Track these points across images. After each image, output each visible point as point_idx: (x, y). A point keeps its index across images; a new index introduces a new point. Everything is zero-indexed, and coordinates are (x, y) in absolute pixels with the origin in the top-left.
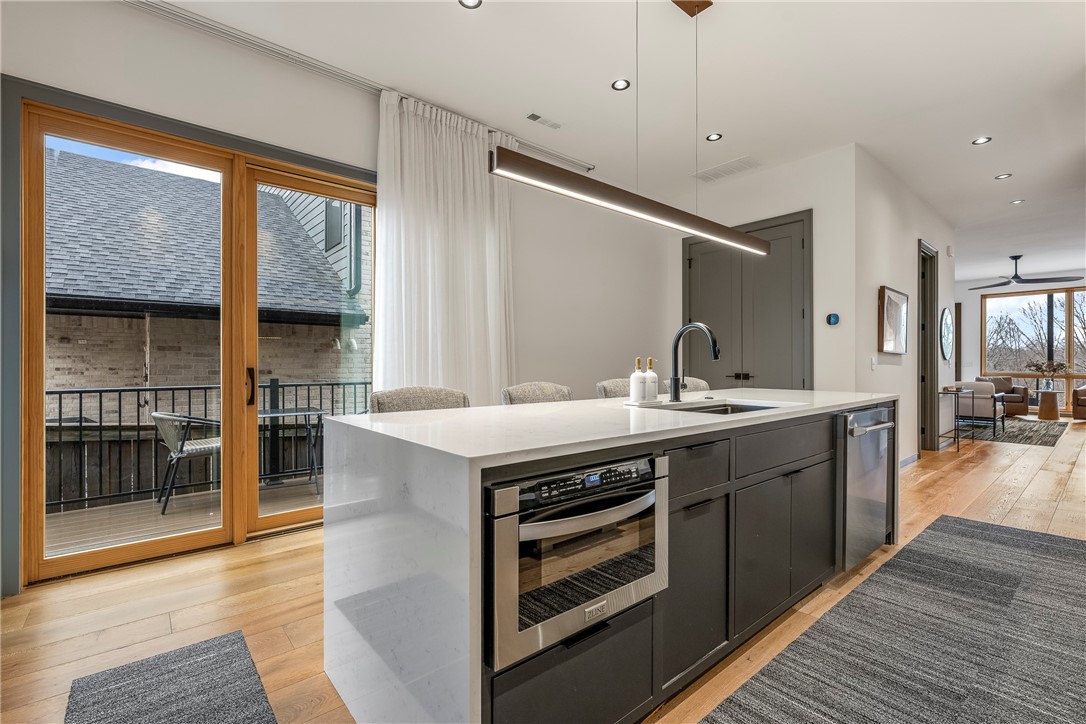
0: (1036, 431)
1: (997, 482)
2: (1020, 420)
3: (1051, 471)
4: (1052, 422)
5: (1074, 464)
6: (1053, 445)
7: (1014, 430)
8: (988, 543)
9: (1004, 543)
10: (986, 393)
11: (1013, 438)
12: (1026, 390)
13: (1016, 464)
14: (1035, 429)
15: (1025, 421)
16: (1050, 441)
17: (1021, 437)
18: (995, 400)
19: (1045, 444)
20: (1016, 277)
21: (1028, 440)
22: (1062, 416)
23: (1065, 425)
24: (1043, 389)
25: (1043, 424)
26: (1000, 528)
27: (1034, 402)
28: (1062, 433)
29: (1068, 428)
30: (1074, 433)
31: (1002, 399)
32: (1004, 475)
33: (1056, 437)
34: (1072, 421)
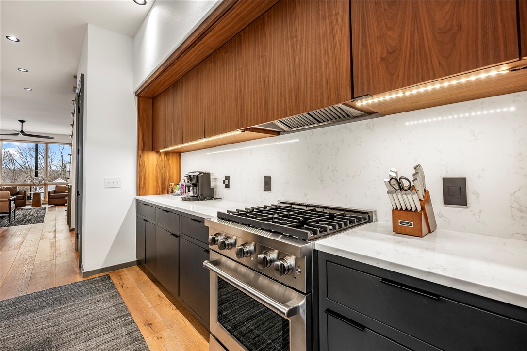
0: (32, 215)
1: (17, 258)
2: (22, 209)
3: (46, 239)
4: (39, 208)
5: (55, 231)
6: (43, 222)
7: (20, 216)
8: (22, 317)
9: (33, 311)
10: (6, 198)
11: (21, 222)
12: (25, 193)
13: (26, 240)
14: (31, 214)
15: (25, 209)
16: (40, 220)
17: (25, 220)
18: (10, 201)
19: (38, 222)
20: (22, 132)
21: (29, 222)
22: (43, 204)
23: (45, 209)
24: (33, 191)
25: (34, 210)
26: (27, 298)
27: (29, 198)
28: (45, 214)
29: (47, 210)
30: (50, 213)
31: (14, 200)
32: (21, 250)
33: (43, 217)
34: (47, 206)
